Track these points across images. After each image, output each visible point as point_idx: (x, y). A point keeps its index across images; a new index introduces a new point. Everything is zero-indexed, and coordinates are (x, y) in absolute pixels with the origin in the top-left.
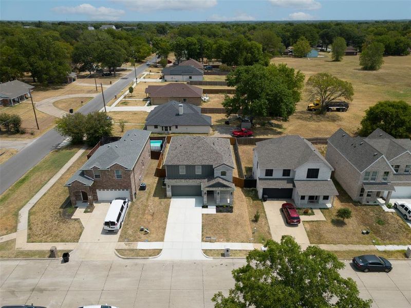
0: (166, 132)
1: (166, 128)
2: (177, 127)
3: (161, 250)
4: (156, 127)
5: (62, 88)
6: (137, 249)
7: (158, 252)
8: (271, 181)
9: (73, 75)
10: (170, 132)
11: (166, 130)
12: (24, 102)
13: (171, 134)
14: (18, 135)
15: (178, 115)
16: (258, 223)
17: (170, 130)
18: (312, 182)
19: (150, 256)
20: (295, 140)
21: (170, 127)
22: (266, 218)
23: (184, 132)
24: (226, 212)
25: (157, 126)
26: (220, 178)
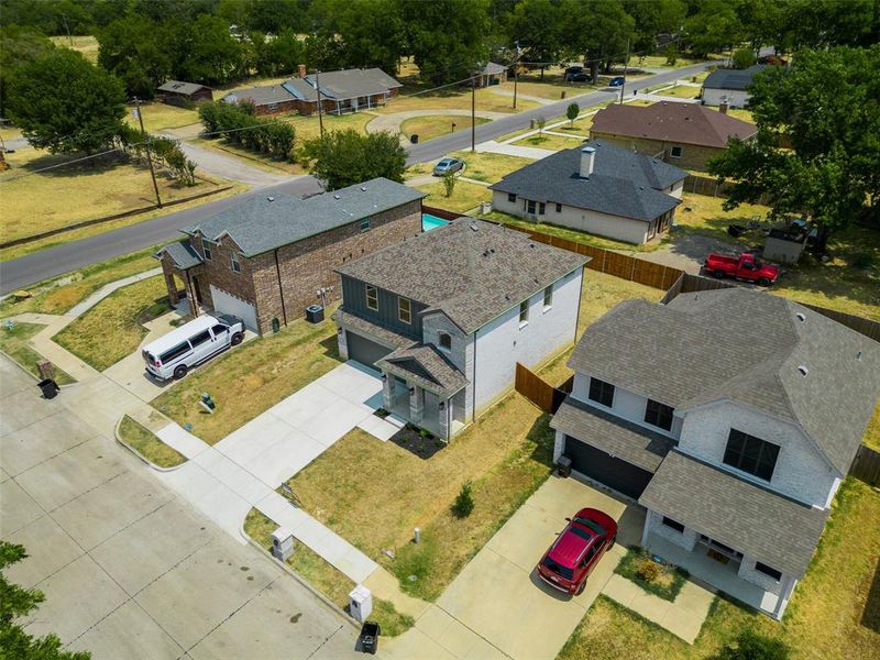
0: (530, 215)
1: (532, 203)
2: (559, 210)
3: (186, 460)
4: (512, 198)
5: (456, 95)
6: (152, 434)
7: (175, 459)
8: (598, 422)
9: (494, 69)
10: (540, 218)
11: (532, 211)
12: (366, 111)
13: (544, 223)
14: (283, 164)
15: (576, 176)
16: (460, 522)
17: (542, 212)
18: (738, 487)
19: (155, 461)
20: (757, 314)
21: (542, 205)
22: (503, 522)
23: (575, 227)
24: (411, 450)
25: (514, 195)
26: (434, 348)
